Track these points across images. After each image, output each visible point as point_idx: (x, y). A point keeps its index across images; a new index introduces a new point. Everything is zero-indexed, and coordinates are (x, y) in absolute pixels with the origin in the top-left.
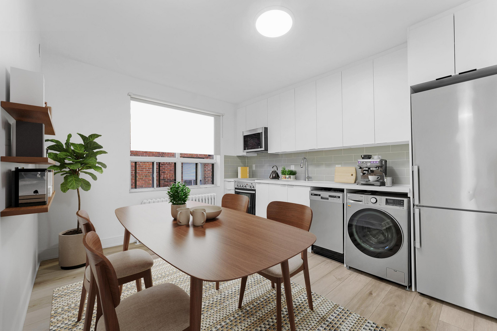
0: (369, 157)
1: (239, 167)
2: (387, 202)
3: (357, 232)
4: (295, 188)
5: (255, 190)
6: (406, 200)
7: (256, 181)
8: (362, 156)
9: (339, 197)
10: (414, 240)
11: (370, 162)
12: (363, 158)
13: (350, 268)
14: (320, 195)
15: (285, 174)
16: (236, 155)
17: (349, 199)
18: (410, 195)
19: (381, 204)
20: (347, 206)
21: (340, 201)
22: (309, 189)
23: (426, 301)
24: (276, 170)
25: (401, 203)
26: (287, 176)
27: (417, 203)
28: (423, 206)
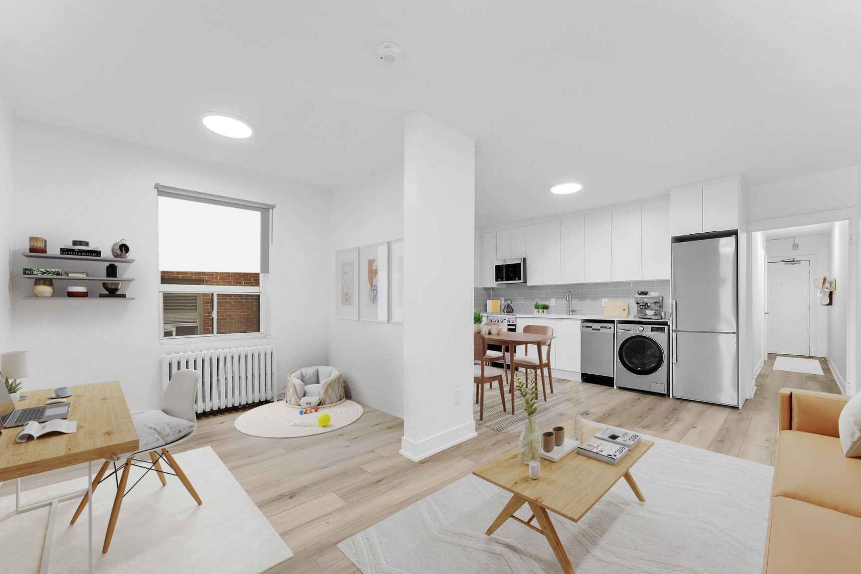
0: (646, 293)
1: (488, 301)
2: (652, 330)
3: (626, 356)
4: (564, 321)
5: (515, 325)
6: (666, 327)
7: (517, 316)
8: (638, 292)
9: (610, 328)
10: (672, 358)
11: (646, 298)
12: (639, 294)
13: (621, 388)
14: (591, 327)
15: (538, 308)
16: (482, 287)
17: (619, 329)
18: (670, 323)
19: (646, 331)
20: (618, 336)
21: (611, 331)
22: (580, 322)
23: (678, 402)
24: (510, 303)
25: (662, 330)
26: (541, 310)
27: (674, 328)
28: (679, 331)
